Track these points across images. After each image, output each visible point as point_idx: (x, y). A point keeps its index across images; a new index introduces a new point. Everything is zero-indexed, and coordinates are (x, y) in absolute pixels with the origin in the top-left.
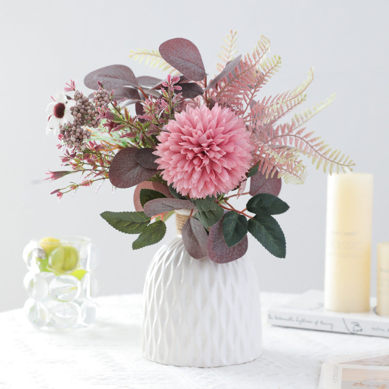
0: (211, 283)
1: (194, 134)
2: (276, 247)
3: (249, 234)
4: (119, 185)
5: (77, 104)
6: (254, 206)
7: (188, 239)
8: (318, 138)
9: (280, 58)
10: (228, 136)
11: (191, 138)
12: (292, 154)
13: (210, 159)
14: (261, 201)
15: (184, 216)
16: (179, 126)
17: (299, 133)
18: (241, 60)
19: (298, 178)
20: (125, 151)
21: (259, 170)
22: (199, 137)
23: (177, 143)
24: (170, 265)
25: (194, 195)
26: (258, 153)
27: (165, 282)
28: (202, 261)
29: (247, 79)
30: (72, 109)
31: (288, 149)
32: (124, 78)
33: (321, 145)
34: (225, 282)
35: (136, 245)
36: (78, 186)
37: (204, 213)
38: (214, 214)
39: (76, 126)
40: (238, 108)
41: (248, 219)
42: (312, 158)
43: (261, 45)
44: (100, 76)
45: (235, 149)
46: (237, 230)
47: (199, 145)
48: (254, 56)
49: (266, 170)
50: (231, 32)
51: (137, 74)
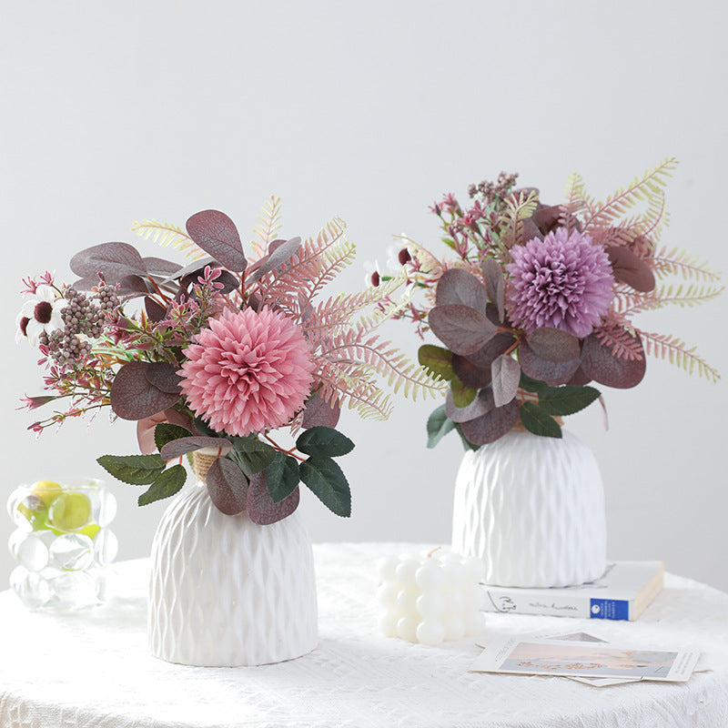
0: (254, 550)
1: (239, 350)
2: (338, 502)
3: (302, 485)
4: (126, 416)
5: (69, 304)
6: (307, 444)
7: (216, 487)
8: (387, 343)
9: (354, 247)
10: (284, 352)
11: (235, 356)
12: (361, 371)
13: (260, 384)
14: (316, 436)
15: (209, 456)
16: (217, 338)
17: (369, 342)
18: (301, 246)
19: (378, 411)
20: (130, 367)
21: (322, 397)
22: (246, 353)
23: (215, 362)
24: (193, 524)
25: (235, 431)
26: (320, 373)
27: (188, 550)
28: (238, 518)
29: (307, 272)
30: (64, 311)
31: (357, 364)
32: (127, 262)
33: (401, 360)
34: (271, 547)
35: (143, 501)
36: (65, 416)
37: (245, 455)
38: (261, 457)
39: (69, 335)
40: (291, 310)
41: (299, 462)
42: (388, 377)
43: (332, 228)
44: (93, 258)
45: (294, 370)
46: (284, 478)
47: (245, 364)
48: (319, 242)
49: (331, 397)
50: (273, 197)
51: (144, 254)
